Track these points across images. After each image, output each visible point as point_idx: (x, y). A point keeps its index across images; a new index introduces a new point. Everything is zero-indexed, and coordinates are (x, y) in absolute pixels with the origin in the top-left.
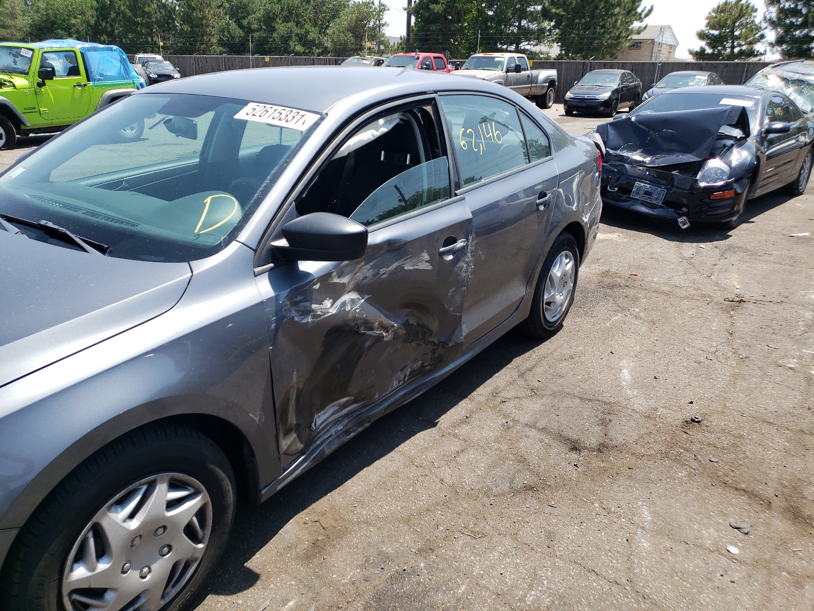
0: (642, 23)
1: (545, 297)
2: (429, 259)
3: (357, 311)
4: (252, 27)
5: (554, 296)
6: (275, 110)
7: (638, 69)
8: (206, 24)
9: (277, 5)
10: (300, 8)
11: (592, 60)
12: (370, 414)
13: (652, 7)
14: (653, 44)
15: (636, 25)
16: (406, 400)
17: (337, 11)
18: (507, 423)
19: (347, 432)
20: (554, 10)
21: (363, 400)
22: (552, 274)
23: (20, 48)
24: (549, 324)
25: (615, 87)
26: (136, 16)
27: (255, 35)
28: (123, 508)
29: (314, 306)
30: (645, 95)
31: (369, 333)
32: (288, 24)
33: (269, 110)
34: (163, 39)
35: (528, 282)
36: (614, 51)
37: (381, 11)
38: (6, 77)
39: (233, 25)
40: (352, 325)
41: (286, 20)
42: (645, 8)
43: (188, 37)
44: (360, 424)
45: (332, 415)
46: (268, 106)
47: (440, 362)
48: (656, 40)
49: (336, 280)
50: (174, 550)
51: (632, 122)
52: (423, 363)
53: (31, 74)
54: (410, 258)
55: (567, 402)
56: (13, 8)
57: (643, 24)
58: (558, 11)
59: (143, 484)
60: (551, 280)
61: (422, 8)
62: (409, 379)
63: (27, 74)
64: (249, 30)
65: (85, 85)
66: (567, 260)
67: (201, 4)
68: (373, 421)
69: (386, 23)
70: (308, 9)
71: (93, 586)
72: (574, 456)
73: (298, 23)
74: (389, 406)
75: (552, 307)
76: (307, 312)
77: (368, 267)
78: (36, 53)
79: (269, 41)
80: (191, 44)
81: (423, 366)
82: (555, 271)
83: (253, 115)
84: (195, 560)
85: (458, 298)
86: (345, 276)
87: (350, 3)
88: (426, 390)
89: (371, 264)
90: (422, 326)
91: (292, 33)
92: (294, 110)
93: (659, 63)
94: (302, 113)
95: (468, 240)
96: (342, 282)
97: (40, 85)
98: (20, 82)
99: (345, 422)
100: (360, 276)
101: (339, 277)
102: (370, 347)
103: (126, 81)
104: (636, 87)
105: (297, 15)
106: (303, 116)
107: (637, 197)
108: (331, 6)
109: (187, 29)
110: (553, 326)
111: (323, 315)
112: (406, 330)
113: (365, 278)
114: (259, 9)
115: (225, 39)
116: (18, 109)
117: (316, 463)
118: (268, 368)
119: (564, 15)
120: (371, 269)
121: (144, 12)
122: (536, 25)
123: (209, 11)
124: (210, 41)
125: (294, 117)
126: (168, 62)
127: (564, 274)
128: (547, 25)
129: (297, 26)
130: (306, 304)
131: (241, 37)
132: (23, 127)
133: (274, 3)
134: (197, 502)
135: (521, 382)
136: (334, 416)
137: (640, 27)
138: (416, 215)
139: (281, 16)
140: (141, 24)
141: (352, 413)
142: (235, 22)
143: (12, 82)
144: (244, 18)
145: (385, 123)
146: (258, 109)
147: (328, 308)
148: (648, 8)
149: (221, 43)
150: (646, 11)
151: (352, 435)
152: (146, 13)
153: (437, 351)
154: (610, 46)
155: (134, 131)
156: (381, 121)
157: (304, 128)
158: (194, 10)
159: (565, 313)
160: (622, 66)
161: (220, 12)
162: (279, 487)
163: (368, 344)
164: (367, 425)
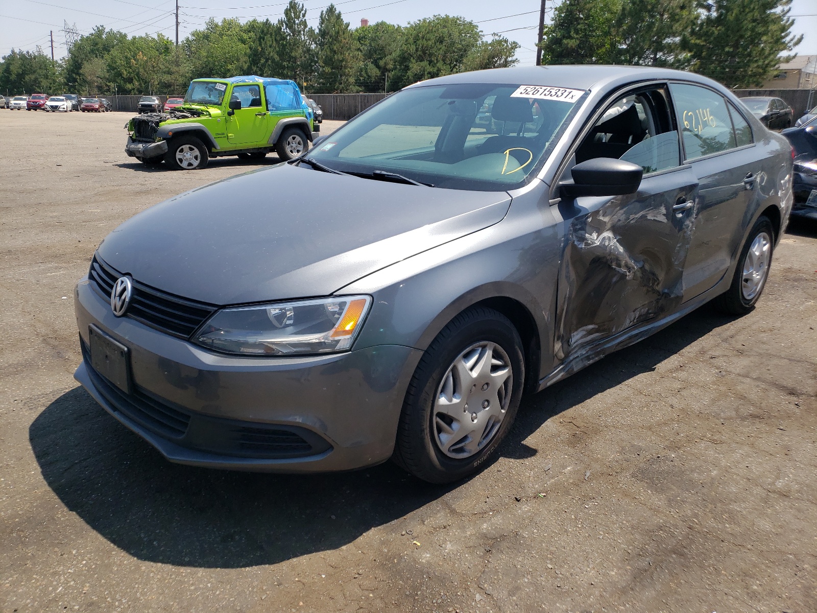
0: (790, 52)
1: (744, 274)
2: (665, 213)
3: (612, 247)
4: (388, 67)
5: (752, 274)
6: (545, 90)
7: (789, 96)
8: (345, 65)
9: (412, 46)
10: (433, 48)
11: (736, 88)
12: (605, 347)
13: (803, 35)
14: (800, 74)
15: (784, 54)
16: (631, 342)
17: (465, 51)
18: (720, 372)
19: (588, 358)
20: (693, 41)
21: (603, 331)
22: (752, 252)
23: (216, 83)
24: (745, 301)
25: (764, 114)
26: (283, 60)
27: (390, 74)
28: (468, 361)
29: (587, 235)
30: (799, 121)
31: (618, 269)
32: (422, 63)
33: (539, 89)
34: (306, 81)
35: (733, 254)
36: (760, 80)
37: (512, 48)
38: (202, 108)
39: (371, 66)
40: (608, 258)
41: (420, 59)
42: (795, 36)
43: (328, 78)
44: (597, 354)
45: (582, 338)
46: (537, 87)
47: (660, 311)
48: (803, 70)
49: (601, 218)
50: (491, 405)
51: (806, 132)
52: (648, 310)
53: (224, 104)
54: (652, 209)
55: (775, 361)
56: (178, 57)
57: (792, 53)
58: (698, 41)
59: (479, 347)
60: (751, 257)
61: (555, 44)
62: (637, 321)
63: (221, 104)
64: (384, 70)
65: (265, 114)
66: (765, 242)
67: (342, 48)
68: (606, 354)
69: (517, 59)
70: (441, 48)
71: (449, 414)
72: (794, 399)
73: (430, 62)
74: (619, 343)
75: (749, 284)
76: (582, 239)
77: (622, 211)
78: (229, 86)
79: (403, 80)
80: (330, 84)
81: (648, 313)
82: (754, 250)
83: (527, 94)
84: (498, 422)
85: (682, 254)
86: (607, 216)
87: (478, 43)
88: (648, 337)
89: (624, 209)
90: (654, 274)
91: (425, 72)
92: (562, 89)
93: (812, 90)
94: (568, 90)
95: (694, 201)
96: (604, 220)
97: (230, 114)
98: (214, 111)
99: (588, 348)
100: (616, 218)
101: (603, 216)
102: (616, 282)
103: (298, 111)
104: (786, 114)
105: (431, 55)
106: (570, 93)
107: (813, 205)
108: (460, 46)
109: (329, 71)
110: (748, 304)
111: (592, 244)
112: (642, 274)
113: (619, 220)
114: (395, 51)
115: (361, 78)
116: (212, 134)
117: (569, 376)
118: (556, 278)
119: (703, 45)
120: (624, 213)
121: (290, 57)
122: (673, 57)
123: (349, 54)
124: (347, 80)
125: (562, 94)
126: (312, 100)
127: (762, 253)
128: (684, 55)
129: (429, 64)
130: (582, 232)
131: (377, 76)
132: (213, 150)
133: (410, 44)
134: (505, 373)
135: (725, 345)
136: (582, 339)
137: (789, 56)
138: (654, 175)
139: (415, 55)
140: (287, 67)
141: (593, 342)
142: (372, 63)
143: (208, 112)
144: (381, 59)
145: (627, 102)
146: (529, 90)
147: (595, 239)
148: (798, 37)
149: (358, 83)
150: (795, 40)
151: (591, 362)
152: (293, 57)
153: (661, 301)
154: (754, 75)
155: (300, 153)
156: (624, 100)
157: (574, 100)
158: (336, 54)
159: (758, 294)
160: (771, 93)
161: (358, 54)
162: (549, 384)
163: (615, 279)
164: (602, 356)
